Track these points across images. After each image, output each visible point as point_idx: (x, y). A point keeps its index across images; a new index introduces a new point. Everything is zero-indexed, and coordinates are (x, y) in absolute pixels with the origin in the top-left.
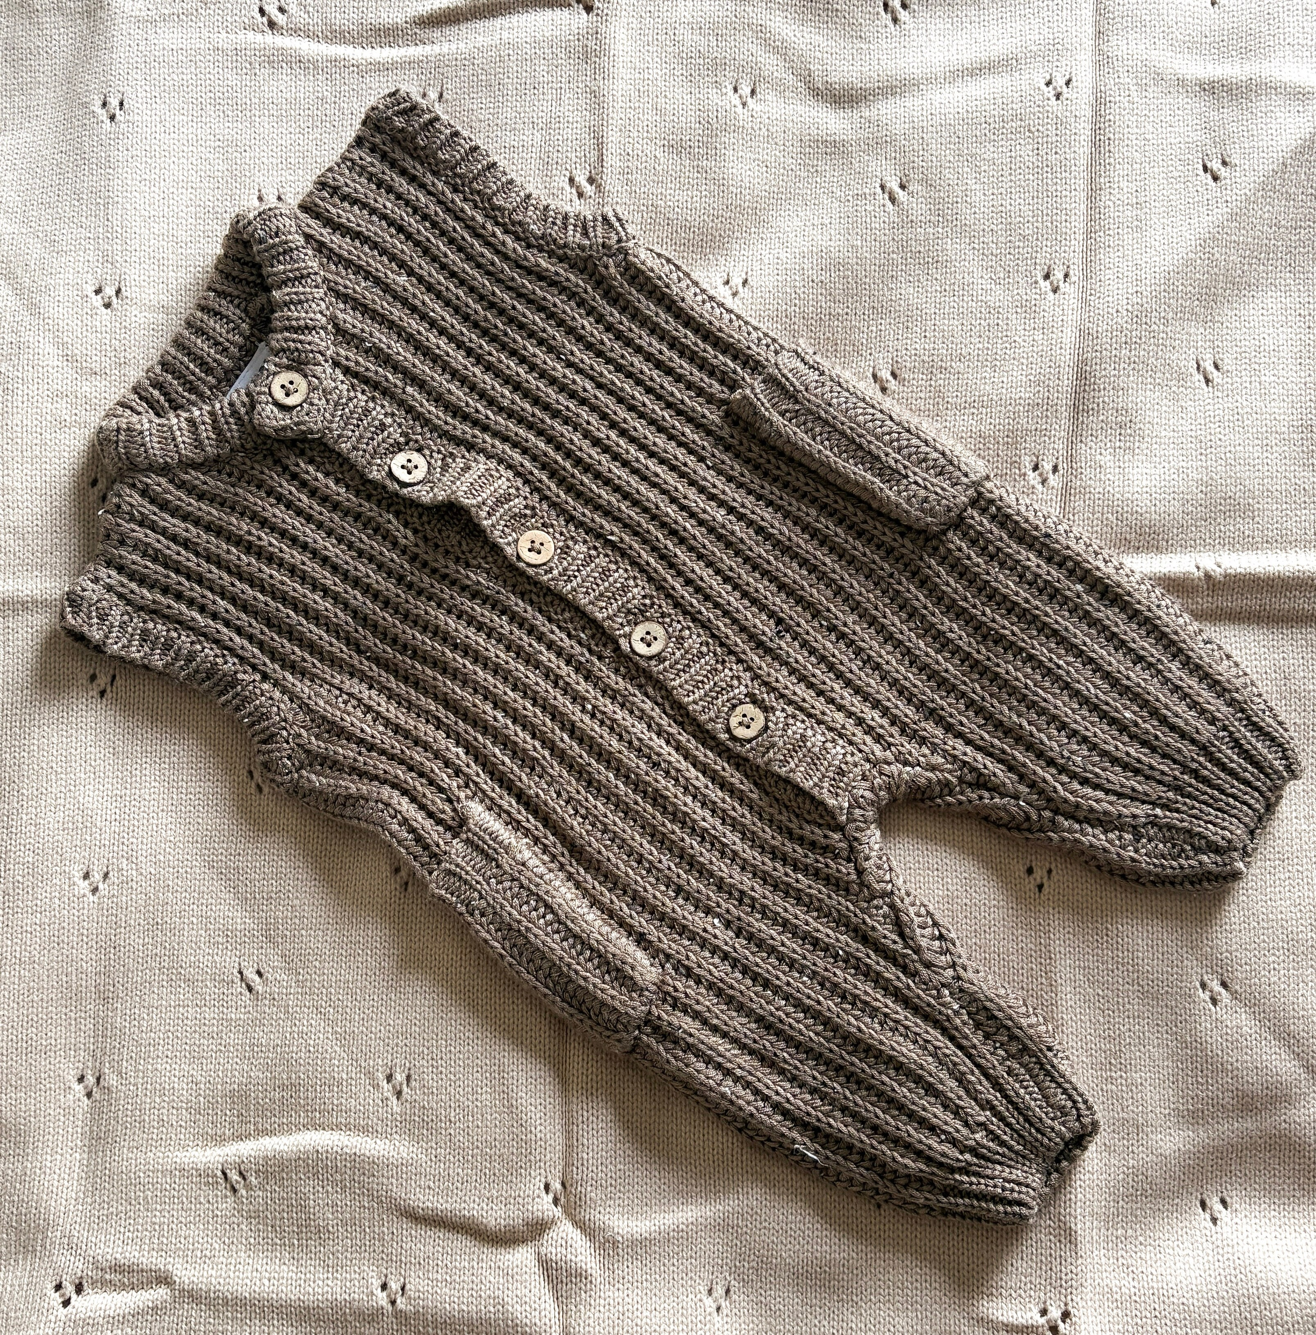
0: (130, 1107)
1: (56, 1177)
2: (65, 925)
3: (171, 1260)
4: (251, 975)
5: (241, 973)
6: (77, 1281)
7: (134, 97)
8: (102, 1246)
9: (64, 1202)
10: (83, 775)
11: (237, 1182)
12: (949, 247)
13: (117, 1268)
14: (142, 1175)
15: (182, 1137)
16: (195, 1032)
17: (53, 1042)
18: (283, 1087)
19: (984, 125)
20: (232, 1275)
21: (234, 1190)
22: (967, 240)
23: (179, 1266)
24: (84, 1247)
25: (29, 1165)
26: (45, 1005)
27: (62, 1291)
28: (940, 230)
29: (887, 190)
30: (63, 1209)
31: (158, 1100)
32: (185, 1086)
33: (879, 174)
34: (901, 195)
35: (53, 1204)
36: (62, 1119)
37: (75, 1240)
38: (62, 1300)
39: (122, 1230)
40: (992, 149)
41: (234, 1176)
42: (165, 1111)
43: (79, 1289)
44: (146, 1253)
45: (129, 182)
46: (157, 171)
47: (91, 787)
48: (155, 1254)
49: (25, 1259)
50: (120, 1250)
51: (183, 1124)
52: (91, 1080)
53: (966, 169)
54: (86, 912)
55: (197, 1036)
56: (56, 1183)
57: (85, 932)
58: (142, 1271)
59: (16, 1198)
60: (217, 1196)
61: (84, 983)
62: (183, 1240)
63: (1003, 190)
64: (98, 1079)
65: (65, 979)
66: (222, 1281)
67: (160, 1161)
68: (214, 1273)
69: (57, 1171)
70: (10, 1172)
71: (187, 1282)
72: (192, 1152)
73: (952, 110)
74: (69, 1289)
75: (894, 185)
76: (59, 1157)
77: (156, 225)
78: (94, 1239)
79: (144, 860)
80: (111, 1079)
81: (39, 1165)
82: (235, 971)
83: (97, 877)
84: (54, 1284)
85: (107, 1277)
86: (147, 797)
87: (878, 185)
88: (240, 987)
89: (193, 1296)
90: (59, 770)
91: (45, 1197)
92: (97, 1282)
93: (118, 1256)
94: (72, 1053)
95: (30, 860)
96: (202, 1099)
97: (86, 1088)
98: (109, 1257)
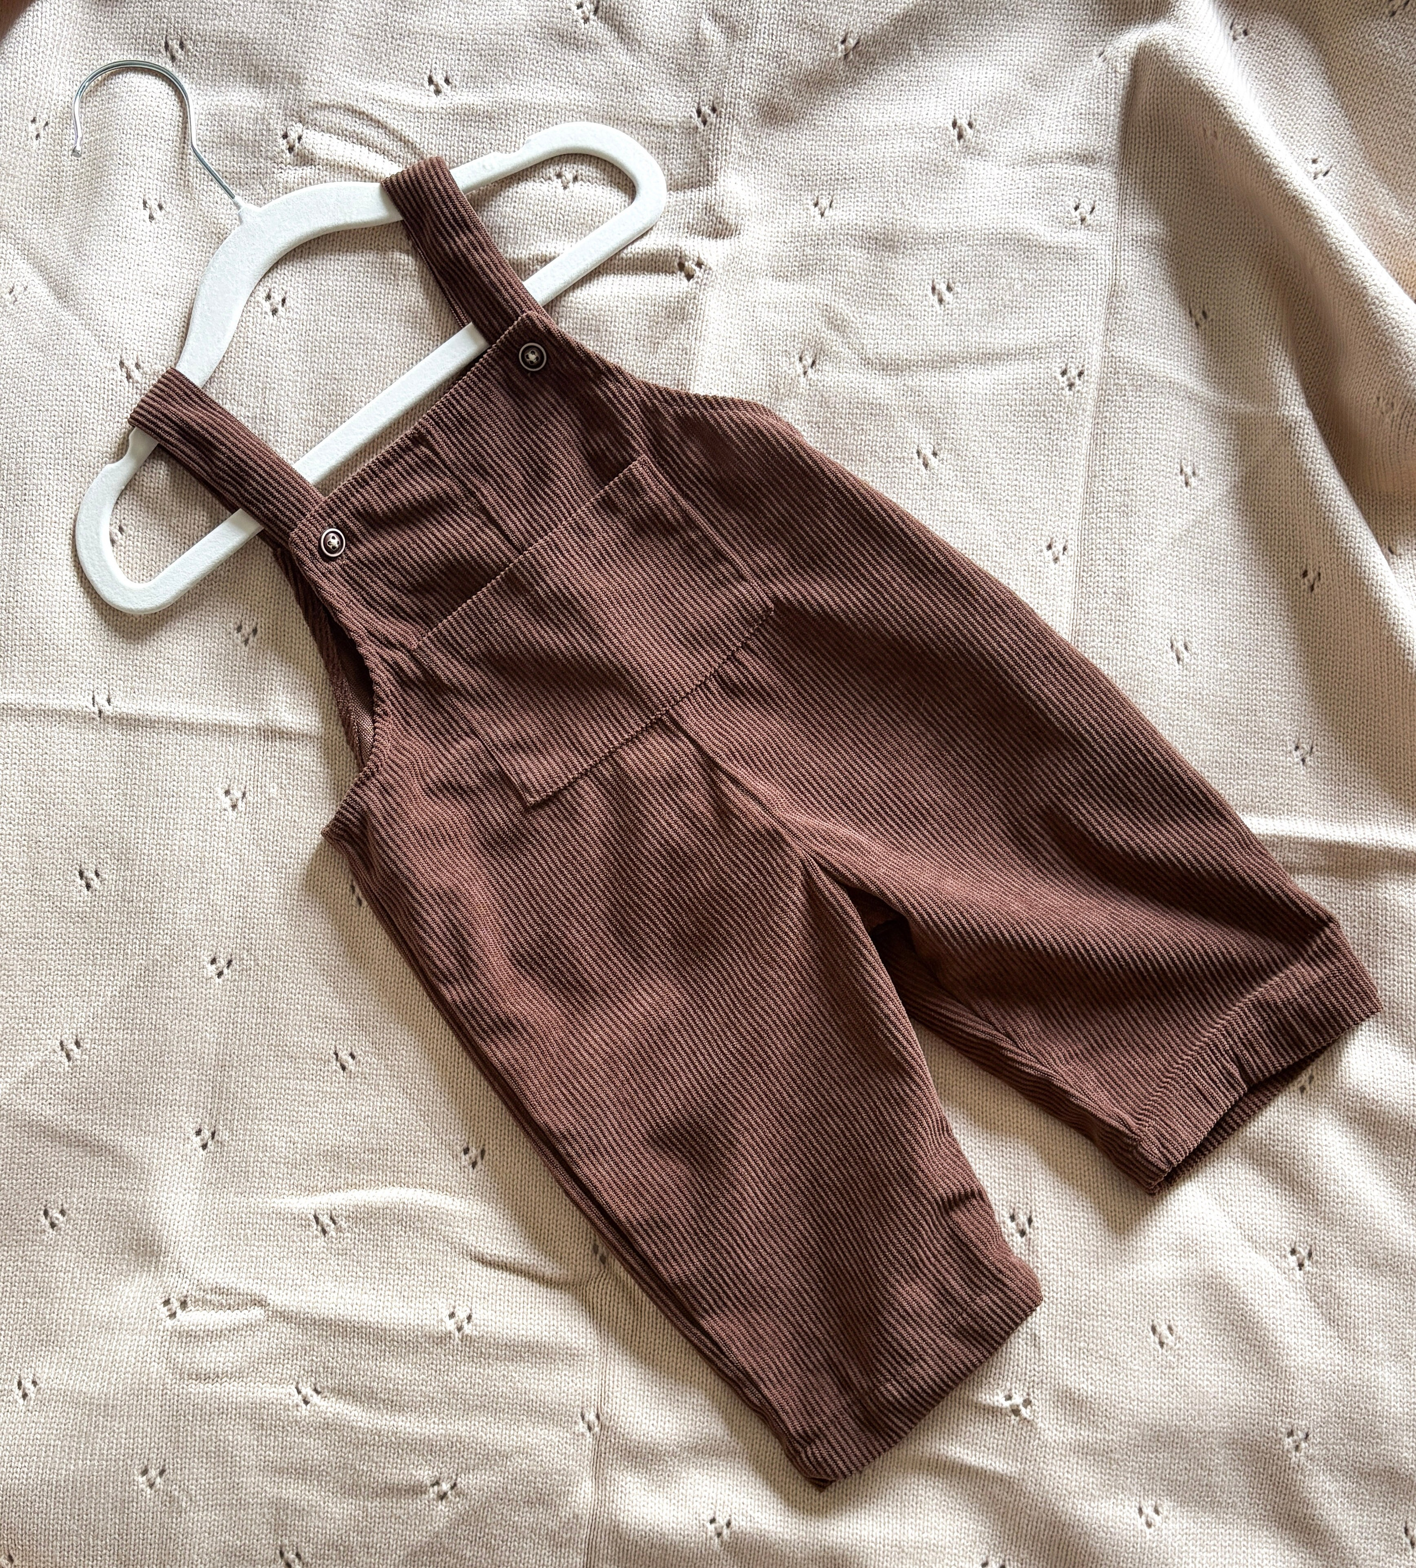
0: (238, 1159)
1: (170, 1211)
2: (195, 1001)
3: (266, 1286)
4: (344, 1055)
5: (336, 1054)
6: (182, 1299)
7: (295, 297)
8: (206, 1271)
9: (175, 1234)
10: (214, 876)
11: (328, 1225)
12: (970, 510)
13: (218, 1291)
14: (244, 1216)
15: (279, 1186)
16: (295, 1100)
17: (178, 1098)
18: (372, 1151)
19: (1006, 407)
20: (320, 1301)
21: (324, 1232)
22: (986, 507)
23: (273, 1292)
24: (190, 1272)
25: (149, 1200)
26: (173, 1066)
27: (169, 1306)
28: (964, 495)
29: (922, 456)
30: (173, 1239)
31: (260, 1155)
32: (284, 1145)
33: (916, 441)
34: (933, 461)
35: (166, 1234)
36: (180, 1164)
37: (183, 1265)
38: (169, 1313)
39: (224, 1260)
40: (1012, 429)
41: (325, 1220)
42: (266, 1164)
43: (184, 1304)
44: (243, 1280)
45: (285, 371)
46: (308, 364)
47: (220, 887)
48: (251, 1281)
49: (141, 1276)
50: (221, 1276)
51: (281, 1176)
52: (206, 1134)
53: (988, 444)
54: (212, 991)
55: (296, 1103)
56: (169, 1217)
57: (211, 1008)
58: (239, 1294)
59: (136, 1226)
60: (308, 1236)
61: (206, 1051)
62: (276, 1271)
63: (1018, 466)
64: (213, 1134)
65: (191, 1046)
66: (311, 1305)
67: (260, 1205)
68: (303, 1298)
69: (171, 1207)
70: (133, 1203)
71: (280, 1305)
72: (287, 1200)
73: (981, 391)
74: (175, 1304)
75: (927, 452)
76: (173, 1195)
77: (304, 412)
78: (199, 1266)
79: (261, 953)
80: (224, 1135)
81: (156, 1200)
82: (332, 1052)
83: (222, 962)
84: (163, 1300)
85: (208, 1297)
86: (266, 900)
87: (915, 451)
88: (335, 1066)
89: (285, 1316)
90: (194, 869)
91: (159, 1228)
92: (199, 1300)
93: (219, 1281)
94: (193, 1109)
95: (168, 942)
96: (298, 1156)
97: (202, 1140)
98: (211, 1281)
